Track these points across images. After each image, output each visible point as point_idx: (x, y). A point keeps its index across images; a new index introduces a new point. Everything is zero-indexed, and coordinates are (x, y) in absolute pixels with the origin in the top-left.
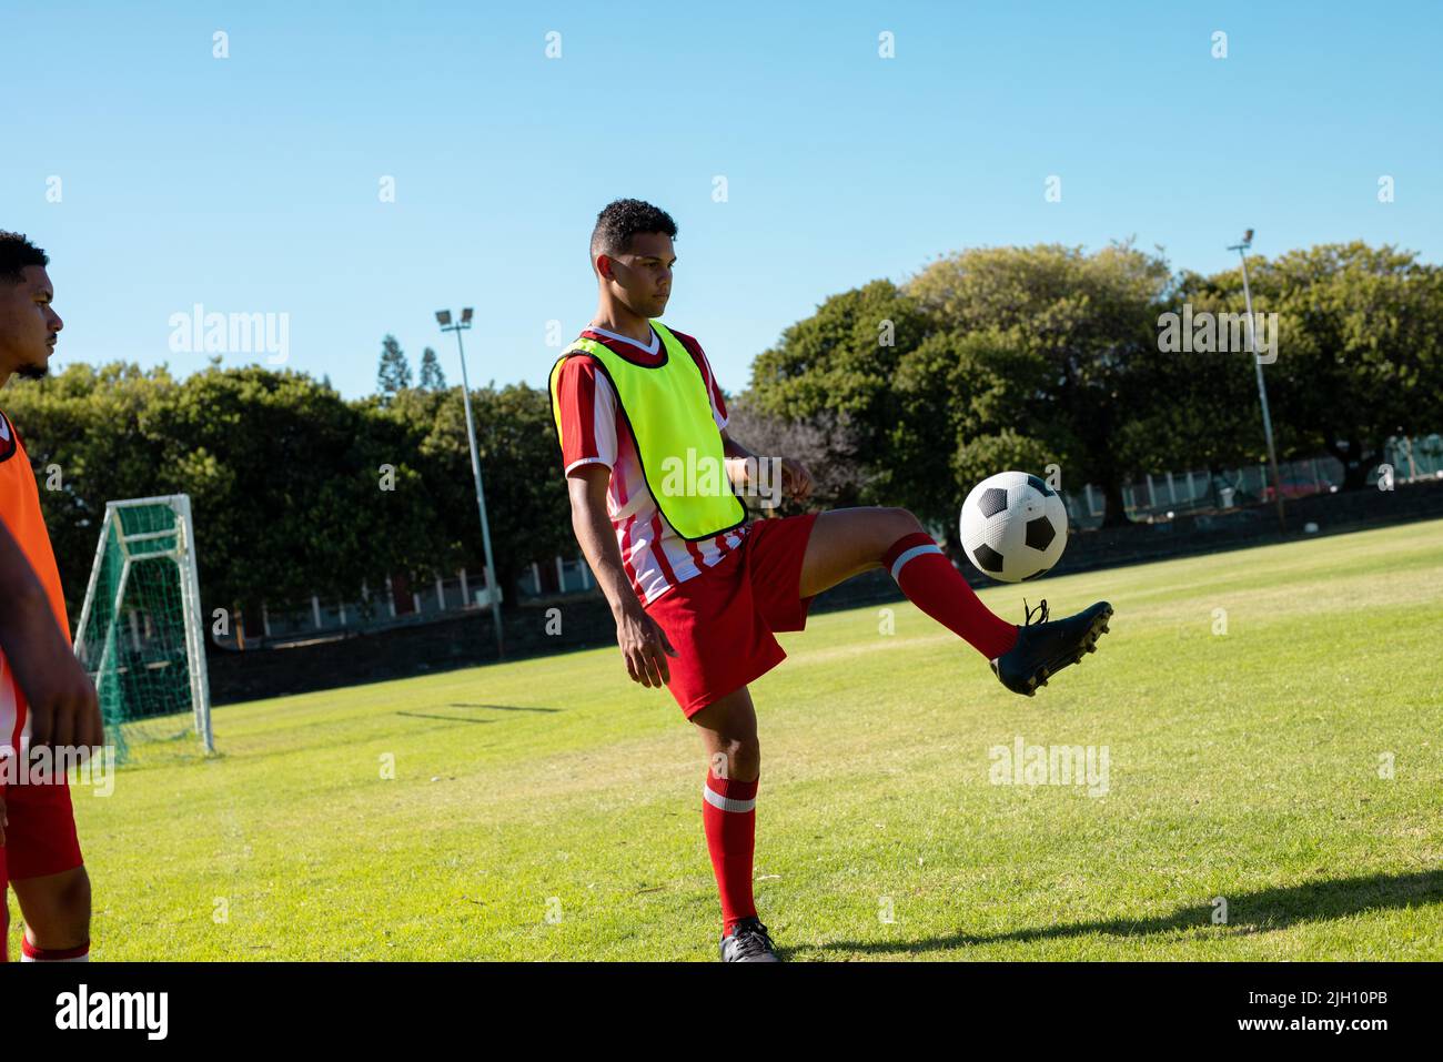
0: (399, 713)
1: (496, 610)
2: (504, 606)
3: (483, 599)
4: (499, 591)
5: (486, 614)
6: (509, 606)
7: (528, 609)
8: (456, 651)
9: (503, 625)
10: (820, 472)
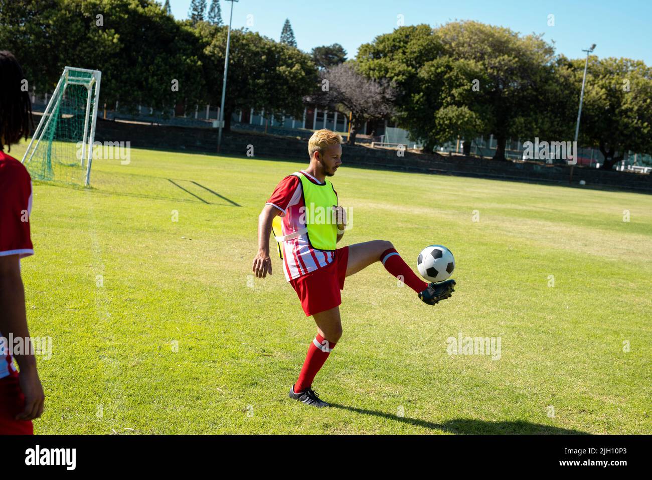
0: (169, 180)
1: (220, 131)
2: (223, 129)
3: (216, 124)
4: (223, 123)
5: (216, 130)
6: (226, 129)
7: (234, 133)
8: (198, 144)
9: (222, 137)
10: (376, 105)
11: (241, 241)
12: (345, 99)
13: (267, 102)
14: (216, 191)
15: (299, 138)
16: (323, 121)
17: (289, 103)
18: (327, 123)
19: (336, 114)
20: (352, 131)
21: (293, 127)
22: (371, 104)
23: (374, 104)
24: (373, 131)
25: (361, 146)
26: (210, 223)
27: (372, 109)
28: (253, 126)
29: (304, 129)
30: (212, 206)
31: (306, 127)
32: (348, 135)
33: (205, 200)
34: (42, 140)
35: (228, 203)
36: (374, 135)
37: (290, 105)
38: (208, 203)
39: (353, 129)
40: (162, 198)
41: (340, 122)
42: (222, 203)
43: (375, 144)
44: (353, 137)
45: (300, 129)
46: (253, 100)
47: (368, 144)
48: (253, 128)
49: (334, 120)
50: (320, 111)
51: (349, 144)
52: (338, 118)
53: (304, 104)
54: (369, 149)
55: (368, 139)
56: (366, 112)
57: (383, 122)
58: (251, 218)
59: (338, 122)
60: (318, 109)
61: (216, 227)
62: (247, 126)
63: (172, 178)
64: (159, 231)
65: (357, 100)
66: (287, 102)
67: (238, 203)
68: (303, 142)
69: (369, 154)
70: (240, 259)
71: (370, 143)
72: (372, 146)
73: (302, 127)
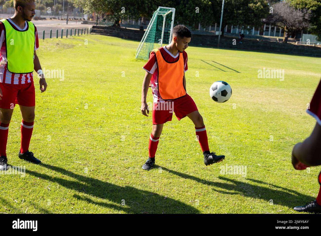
1: (219, 36)
2: (221, 36)
3: (217, 33)
4: (221, 33)
5: (217, 36)
6: (222, 36)
7: (225, 37)
8: (208, 43)
9: (220, 40)
10: (300, 22)
11: (247, 89)
12: (283, 20)
13: (243, 22)
14: (226, 66)
15: (258, 40)
16: (268, 31)
17: (254, 22)
18: (271, 32)
19: (276, 28)
20: (286, 36)
21: (253, 34)
22: (297, 22)
23: (298, 22)
24: (295, 36)
25: (290, 44)
26: (230, 80)
27: (298, 25)
28: (233, 34)
29: (258, 35)
30: (227, 72)
31: (260, 34)
32: (283, 38)
33: (223, 69)
34: (145, 42)
35: (234, 71)
36: (296, 38)
37: (255, 23)
38: (225, 71)
39: (287, 35)
40: (203, 68)
41: (278, 31)
42: (231, 71)
43: (298, 43)
44: (286, 39)
45: (256, 35)
46: (236, 21)
47: (294, 43)
48: (233, 35)
49: (274, 31)
50: (267, 26)
51: (284, 43)
52: (277, 29)
53: (262, 23)
54: (295, 46)
55: (292, 40)
56: (294, 26)
57: (301, 31)
58: (248, 78)
59: (276, 32)
60: (266, 25)
61: (233, 82)
62: (230, 34)
63: (203, 59)
64: (208, 83)
65: (289, 20)
66: (253, 22)
67: (239, 71)
68: (260, 42)
69: (295, 48)
70: (250, 97)
71: (295, 42)
72: (296, 44)
73: (257, 34)
